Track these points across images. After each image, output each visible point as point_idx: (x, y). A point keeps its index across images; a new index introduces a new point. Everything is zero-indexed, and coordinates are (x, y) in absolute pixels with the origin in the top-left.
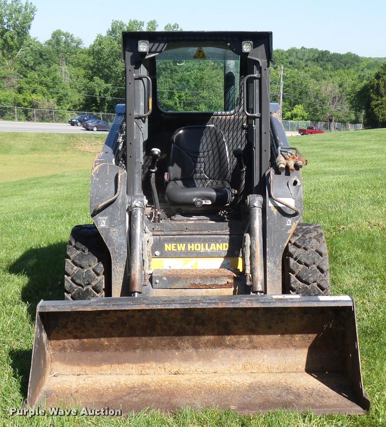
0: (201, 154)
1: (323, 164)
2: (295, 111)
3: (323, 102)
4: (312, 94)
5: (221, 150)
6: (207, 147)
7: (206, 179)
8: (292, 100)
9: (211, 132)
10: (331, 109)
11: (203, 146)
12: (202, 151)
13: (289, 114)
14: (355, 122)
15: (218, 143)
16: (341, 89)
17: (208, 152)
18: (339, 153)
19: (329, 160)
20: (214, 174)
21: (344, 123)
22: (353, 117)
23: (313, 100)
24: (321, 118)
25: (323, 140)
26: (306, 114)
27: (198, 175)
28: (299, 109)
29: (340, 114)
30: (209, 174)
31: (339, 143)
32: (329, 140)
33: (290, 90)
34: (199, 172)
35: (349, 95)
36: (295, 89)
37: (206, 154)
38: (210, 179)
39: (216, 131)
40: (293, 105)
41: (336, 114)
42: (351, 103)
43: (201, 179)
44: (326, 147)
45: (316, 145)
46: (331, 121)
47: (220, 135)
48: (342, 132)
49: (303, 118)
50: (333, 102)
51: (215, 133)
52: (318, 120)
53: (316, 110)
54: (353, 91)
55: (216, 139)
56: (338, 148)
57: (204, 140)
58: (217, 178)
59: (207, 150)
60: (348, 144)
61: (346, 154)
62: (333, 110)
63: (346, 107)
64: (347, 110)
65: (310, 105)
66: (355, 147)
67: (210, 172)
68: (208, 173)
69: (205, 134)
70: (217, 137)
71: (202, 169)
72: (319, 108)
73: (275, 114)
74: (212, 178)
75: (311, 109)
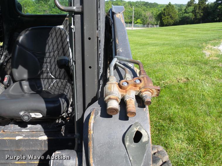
0: (47, 55)
1: (147, 40)
2: (138, 21)
3: (146, 18)
4: (143, 16)
5: (65, 51)
6: (53, 48)
7: (52, 79)
8: (137, 18)
9: (56, 33)
10: (149, 20)
11: (49, 47)
12: (48, 52)
13: (136, 22)
14: (156, 25)
15: (63, 43)
16: (152, 14)
17: (54, 52)
18: (152, 35)
19: (149, 38)
20: (60, 74)
21: (153, 25)
22: (156, 23)
23: (143, 17)
24: (146, 23)
25: (147, 31)
26: (141, 22)
27: (45, 75)
28: (139, 21)
29: (152, 22)
30: (55, 75)
31: (152, 32)
32: (149, 31)
33: (136, 14)
34: (46, 72)
35: (155, 16)
36: (138, 14)
37: (52, 54)
38: (56, 78)
39: (61, 32)
40: (137, 19)
41: (151, 22)
42: (156, 18)
43: (48, 79)
44: (148, 33)
45: (145, 32)
46: (149, 24)
47: (65, 36)
48: (152, 28)
49: (140, 23)
50: (150, 18)
51: (61, 34)
52: (145, 24)
53: (144, 21)
54: (156, 15)
55: (61, 40)
56: (152, 33)
57: (50, 42)
58: (63, 77)
59: (53, 51)
60: (155, 32)
61: (155, 36)
62: (150, 21)
63: (154, 20)
64: (154, 21)
65: (142, 19)
66: (158, 33)
67: (56, 72)
68: (54, 73)
69: (50, 35)
70: (62, 38)
71: (48, 69)
72: (145, 20)
73: (119, 14)
74: (58, 78)
75: (143, 20)
